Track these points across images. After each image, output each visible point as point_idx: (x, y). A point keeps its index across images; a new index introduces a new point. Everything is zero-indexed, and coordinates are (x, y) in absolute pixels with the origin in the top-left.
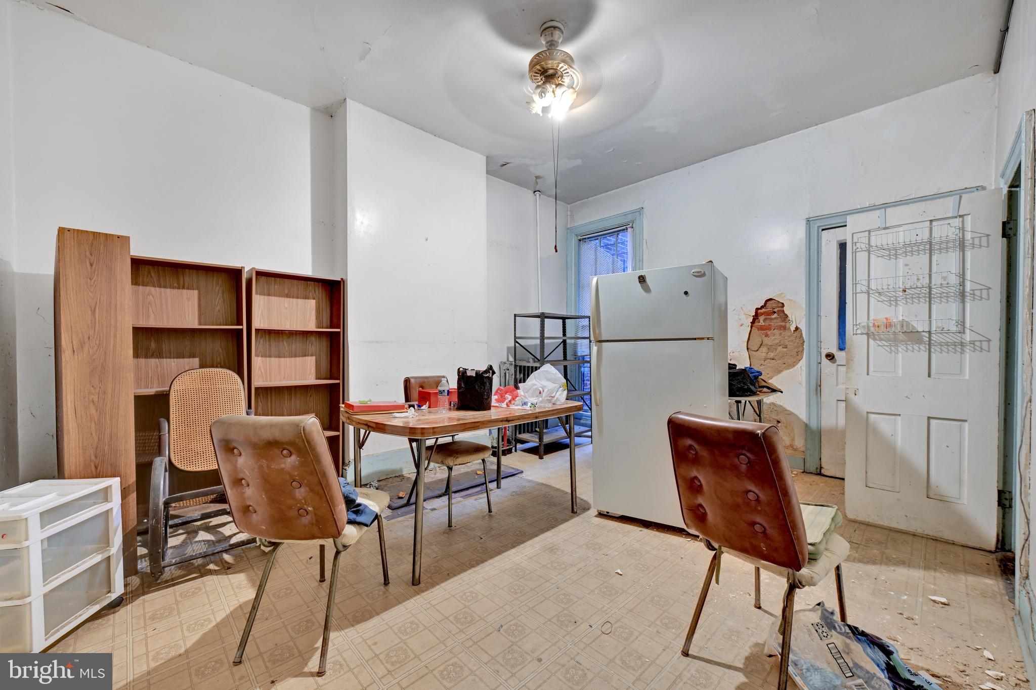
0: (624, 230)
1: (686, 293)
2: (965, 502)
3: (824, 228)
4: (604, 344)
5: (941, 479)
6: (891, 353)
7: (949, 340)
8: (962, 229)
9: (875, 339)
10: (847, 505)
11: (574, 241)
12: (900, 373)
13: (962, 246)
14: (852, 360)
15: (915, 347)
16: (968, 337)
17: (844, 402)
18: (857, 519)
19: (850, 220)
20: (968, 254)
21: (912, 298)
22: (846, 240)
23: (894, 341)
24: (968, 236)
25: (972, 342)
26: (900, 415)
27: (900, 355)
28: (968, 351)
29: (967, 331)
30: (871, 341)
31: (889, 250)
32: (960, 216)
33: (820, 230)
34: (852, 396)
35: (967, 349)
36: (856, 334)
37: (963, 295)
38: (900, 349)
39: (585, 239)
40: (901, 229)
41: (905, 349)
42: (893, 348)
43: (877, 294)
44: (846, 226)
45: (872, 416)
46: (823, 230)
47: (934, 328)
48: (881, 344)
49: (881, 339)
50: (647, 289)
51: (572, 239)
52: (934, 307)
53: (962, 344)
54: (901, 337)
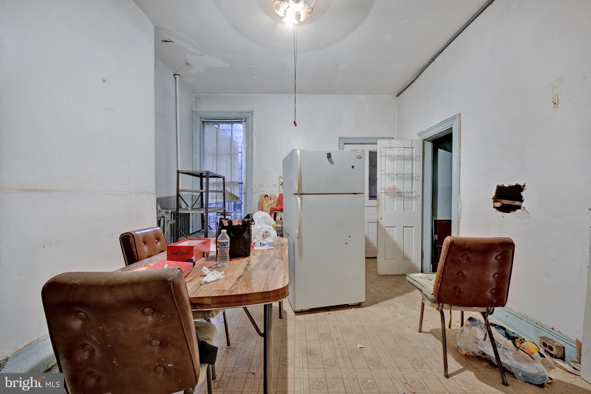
0: (240, 122)
1: (353, 167)
2: (413, 258)
3: (345, 143)
4: (303, 196)
5: (406, 251)
6: (392, 201)
7: (409, 196)
8: (412, 152)
9: (387, 195)
10: (378, 269)
11: (198, 122)
12: (395, 210)
13: (412, 159)
14: (380, 204)
15: (400, 199)
16: (414, 194)
17: (376, 223)
18: (382, 274)
19: (379, 141)
20: (414, 162)
21: (399, 178)
22: (377, 150)
23: (393, 196)
24: (414, 156)
25: (415, 197)
26: (395, 227)
27: (395, 202)
28: (414, 200)
29: (414, 192)
30: (386, 196)
31: (392, 157)
32: (412, 148)
33: (344, 144)
34: (380, 220)
35: (414, 199)
36: (381, 193)
37: (412, 178)
38: (395, 200)
39: (208, 122)
40: (396, 149)
41: (397, 199)
42: (393, 199)
43: (388, 176)
44: (377, 144)
45: (386, 228)
46: (345, 144)
47: (405, 191)
48: (389, 197)
49: (389, 195)
50: (332, 162)
51: (197, 119)
52: (405, 182)
53: (412, 197)
54: (396, 194)
